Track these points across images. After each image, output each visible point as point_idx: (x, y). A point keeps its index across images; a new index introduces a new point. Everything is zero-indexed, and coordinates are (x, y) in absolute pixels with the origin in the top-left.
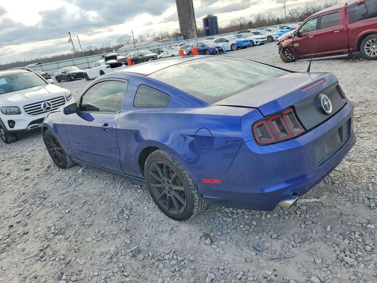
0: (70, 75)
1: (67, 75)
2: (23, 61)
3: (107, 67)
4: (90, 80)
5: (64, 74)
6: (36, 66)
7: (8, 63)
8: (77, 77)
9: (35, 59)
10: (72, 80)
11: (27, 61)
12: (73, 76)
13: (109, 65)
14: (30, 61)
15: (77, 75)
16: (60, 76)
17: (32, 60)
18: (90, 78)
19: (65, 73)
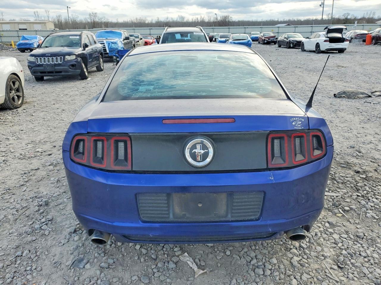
0: (290, 42)
1: (288, 42)
2: (276, 20)
3: (325, 41)
4: (305, 51)
5: (285, 39)
6: (286, 27)
7: (263, 20)
8: (297, 46)
9: (287, 20)
10: (290, 48)
11: (279, 21)
12: (293, 43)
13: (328, 39)
14: (283, 21)
15: (297, 44)
16: (281, 41)
17: (284, 20)
18: (305, 49)
19: (287, 39)
